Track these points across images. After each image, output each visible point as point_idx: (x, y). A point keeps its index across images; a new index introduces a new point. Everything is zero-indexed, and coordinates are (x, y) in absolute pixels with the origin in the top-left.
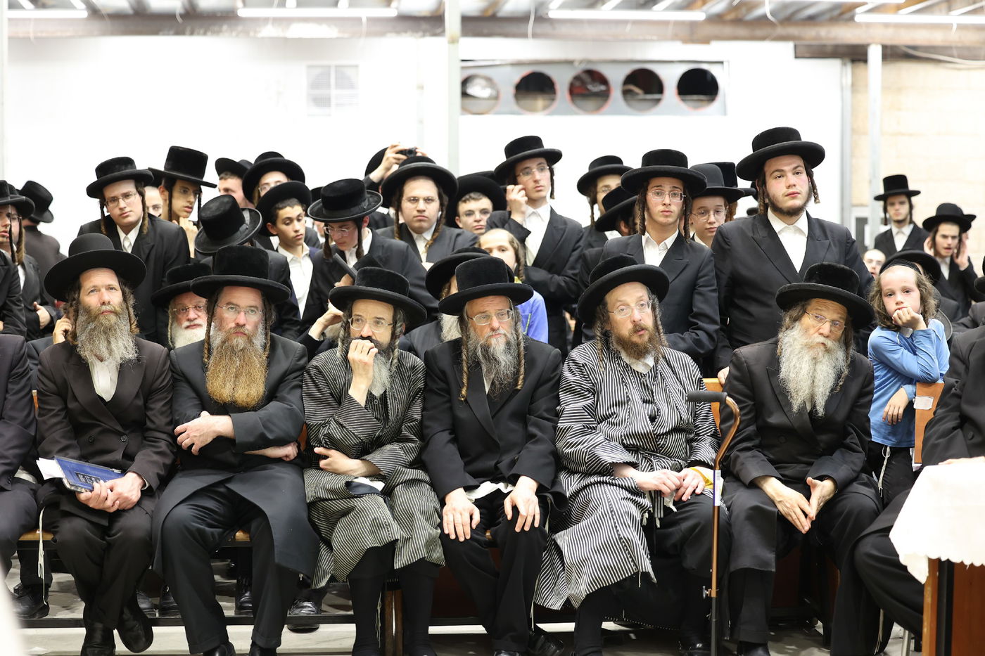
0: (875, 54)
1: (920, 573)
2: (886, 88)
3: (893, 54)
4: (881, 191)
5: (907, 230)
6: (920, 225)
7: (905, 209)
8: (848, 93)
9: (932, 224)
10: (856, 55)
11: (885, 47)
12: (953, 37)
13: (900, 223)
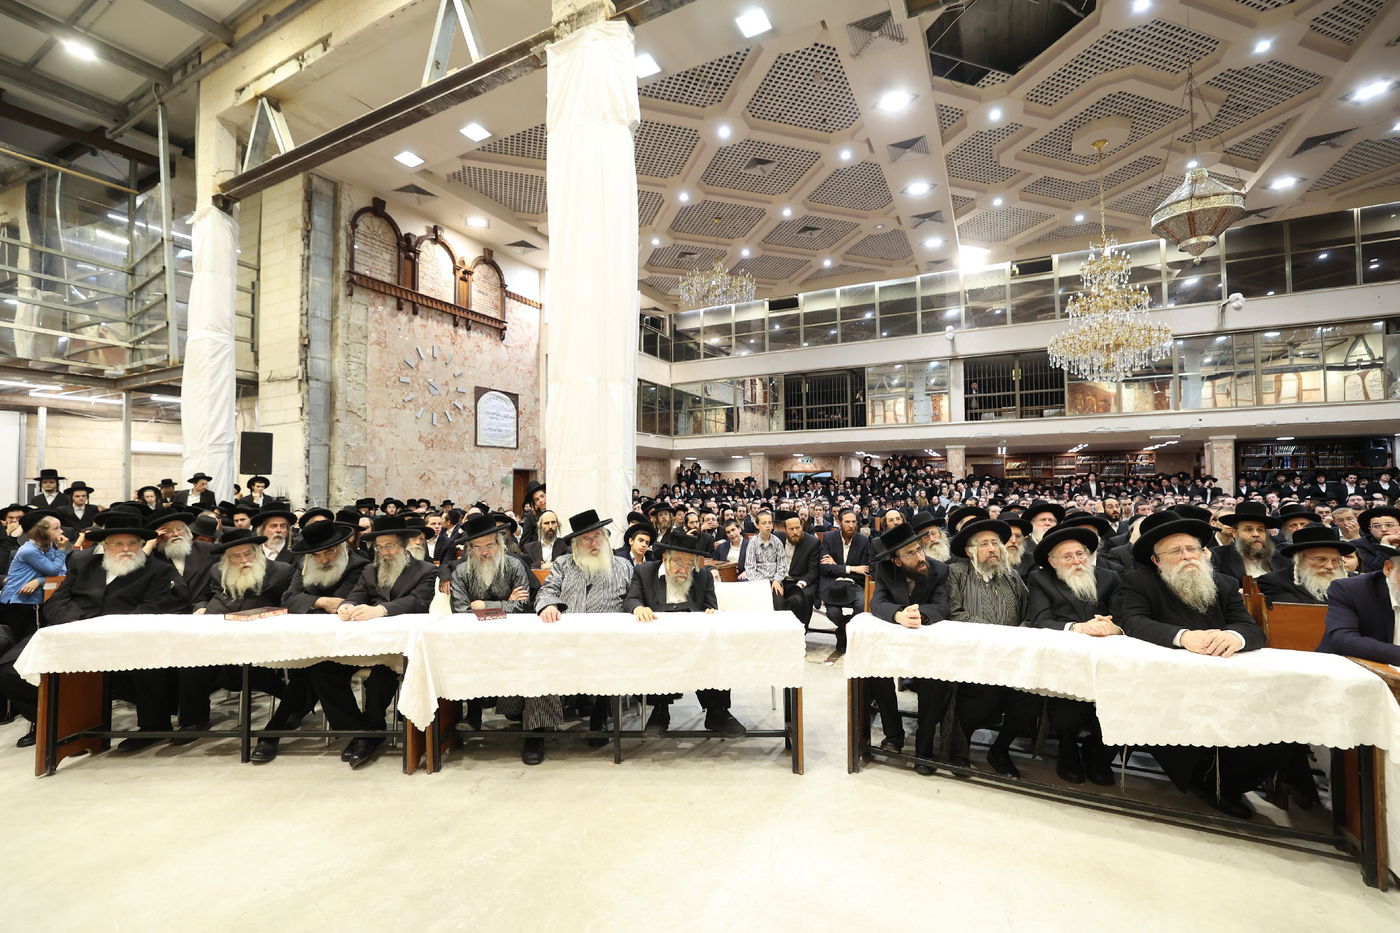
0: (42, 412)
1: (36, 681)
2: (48, 426)
3: (53, 412)
4: (39, 476)
5: (55, 494)
6: (62, 491)
7: (54, 485)
8: (24, 428)
9: (69, 492)
10: (31, 411)
11: (48, 408)
12: (92, 407)
13: (50, 491)
